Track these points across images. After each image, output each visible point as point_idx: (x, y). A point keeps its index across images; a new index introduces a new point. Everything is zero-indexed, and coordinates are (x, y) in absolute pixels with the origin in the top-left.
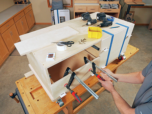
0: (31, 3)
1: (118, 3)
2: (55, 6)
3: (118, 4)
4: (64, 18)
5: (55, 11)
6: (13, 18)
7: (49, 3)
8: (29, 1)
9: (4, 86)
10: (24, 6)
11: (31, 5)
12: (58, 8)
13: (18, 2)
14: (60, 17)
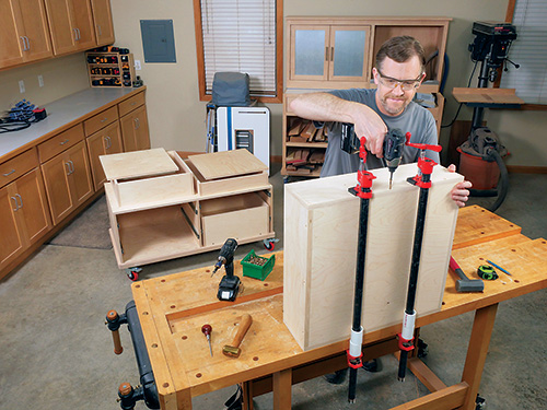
0: (144, 84)
1: (436, 91)
2: (222, 94)
3: (434, 94)
4: (250, 133)
5: (222, 111)
6: (83, 122)
7: (203, 87)
8: (138, 78)
9: (24, 320)
10: (122, 92)
11: (144, 91)
12: (231, 101)
13: (103, 80)
14: (237, 132)
